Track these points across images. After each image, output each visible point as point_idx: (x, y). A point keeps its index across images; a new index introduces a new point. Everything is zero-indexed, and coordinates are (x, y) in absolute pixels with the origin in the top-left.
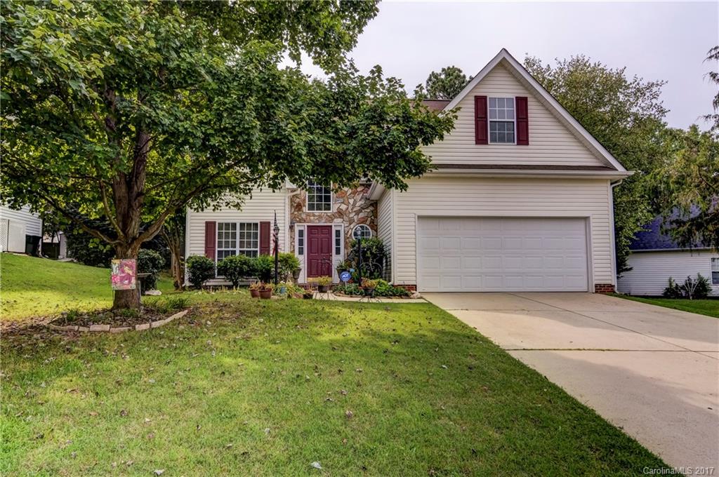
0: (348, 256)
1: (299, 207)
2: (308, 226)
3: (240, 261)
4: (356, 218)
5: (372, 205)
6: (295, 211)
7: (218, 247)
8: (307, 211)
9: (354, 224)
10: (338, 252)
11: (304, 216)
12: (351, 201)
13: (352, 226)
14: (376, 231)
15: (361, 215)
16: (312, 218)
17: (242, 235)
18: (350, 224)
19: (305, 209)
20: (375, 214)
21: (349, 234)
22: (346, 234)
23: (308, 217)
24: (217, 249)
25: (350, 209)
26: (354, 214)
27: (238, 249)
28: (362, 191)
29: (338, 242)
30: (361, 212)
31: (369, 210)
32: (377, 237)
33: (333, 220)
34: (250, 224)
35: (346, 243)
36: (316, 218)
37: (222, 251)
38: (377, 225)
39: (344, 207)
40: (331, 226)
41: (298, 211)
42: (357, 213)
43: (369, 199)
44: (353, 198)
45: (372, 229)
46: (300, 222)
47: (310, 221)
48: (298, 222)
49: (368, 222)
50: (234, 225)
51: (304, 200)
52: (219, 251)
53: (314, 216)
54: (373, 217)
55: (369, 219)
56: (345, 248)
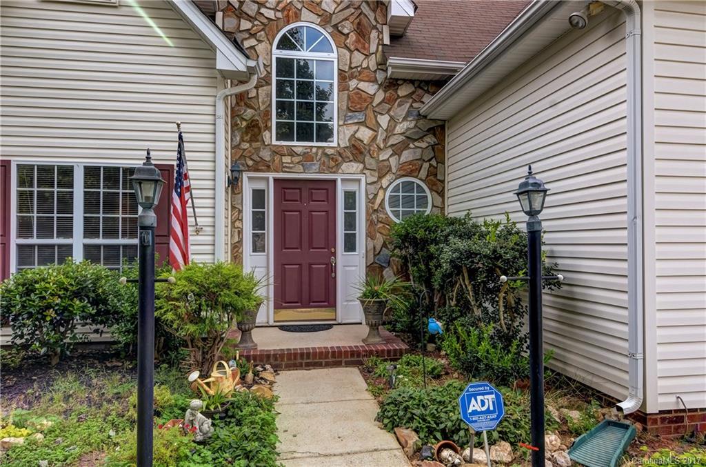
0: (375, 256)
1: (253, 130)
2: (276, 180)
3: (61, 286)
4: (393, 162)
5: (431, 131)
6: (242, 140)
7: (20, 235)
8: (274, 142)
9: (388, 177)
10: (350, 245)
11: (266, 155)
12: (384, 120)
13: (385, 182)
14: (441, 194)
15: (406, 156)
16: (286, 159)
17: (91, 202)
18: (380, 178)
19: (271, 137)
20: (438, 152)
21: (378, 201)
22: (370, 201)
23: (277, 158)
24: (14, 241)
25: (380, 139)
26: (390, 152)
27: (78, 241)
28: (410, 96)
29: (350, 222)
30: (407, 147)
31: (424, 145)
32: (443, 209)
33: (338, 165)
34: (116, 170)
35: (371, 224)
36: (296, 159)
37: (32, 246)
38: (443, 182)
39: (365, 134)
40: (334, 181)
41: (250, 141)
42: (398, 150)
43: (425, 117)
44: (388, 112)
45: (431, 190)
46: (257, 170)
47: (282, 168)
48: (249, 169)
49: (423, 173)
50: (67, 172)
51: (267, 114)
52: (20, 247)
53: (292, 153)
54: (434, 162)
55: (426, 165)
56: (370, 235)
